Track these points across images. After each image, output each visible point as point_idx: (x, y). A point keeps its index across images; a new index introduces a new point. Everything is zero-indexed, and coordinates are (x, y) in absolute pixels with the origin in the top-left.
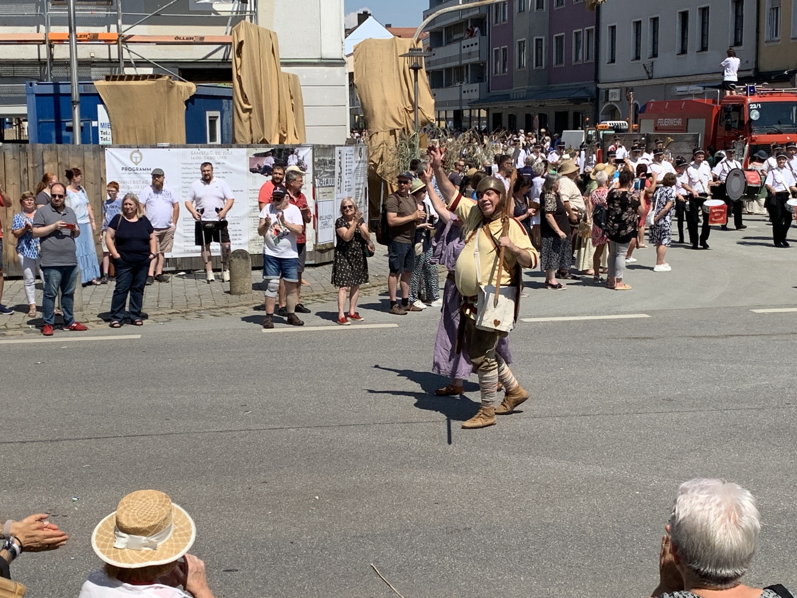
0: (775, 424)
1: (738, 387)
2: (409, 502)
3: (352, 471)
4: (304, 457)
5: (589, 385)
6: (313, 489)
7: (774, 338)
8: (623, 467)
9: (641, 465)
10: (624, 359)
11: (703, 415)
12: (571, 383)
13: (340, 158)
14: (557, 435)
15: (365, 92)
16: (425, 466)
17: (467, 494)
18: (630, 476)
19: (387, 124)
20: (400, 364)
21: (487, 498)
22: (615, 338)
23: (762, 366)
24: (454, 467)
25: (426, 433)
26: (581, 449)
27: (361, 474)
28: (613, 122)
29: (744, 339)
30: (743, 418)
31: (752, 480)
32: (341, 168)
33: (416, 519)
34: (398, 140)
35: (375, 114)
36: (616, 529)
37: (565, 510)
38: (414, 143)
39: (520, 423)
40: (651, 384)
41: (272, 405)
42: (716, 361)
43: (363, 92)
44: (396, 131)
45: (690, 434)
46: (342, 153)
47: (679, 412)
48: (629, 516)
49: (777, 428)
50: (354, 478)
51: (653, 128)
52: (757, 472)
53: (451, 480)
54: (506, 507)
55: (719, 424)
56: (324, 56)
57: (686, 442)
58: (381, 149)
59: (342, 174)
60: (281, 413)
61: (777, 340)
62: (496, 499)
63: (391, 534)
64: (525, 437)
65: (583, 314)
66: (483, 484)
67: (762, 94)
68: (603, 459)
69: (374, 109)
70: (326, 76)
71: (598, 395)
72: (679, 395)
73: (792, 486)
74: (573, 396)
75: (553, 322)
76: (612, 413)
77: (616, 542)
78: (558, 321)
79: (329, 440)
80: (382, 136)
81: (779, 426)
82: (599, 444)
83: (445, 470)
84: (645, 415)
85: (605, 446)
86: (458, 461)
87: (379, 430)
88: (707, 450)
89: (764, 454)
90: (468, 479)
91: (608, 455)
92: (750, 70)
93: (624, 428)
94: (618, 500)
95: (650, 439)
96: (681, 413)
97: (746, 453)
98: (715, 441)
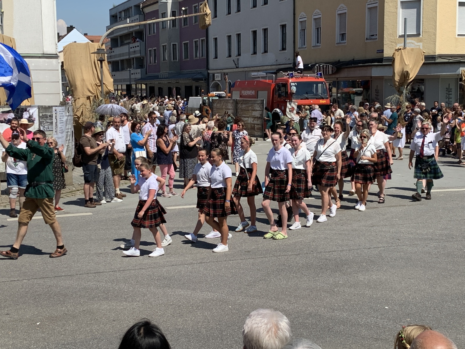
0: (305, 263)
1: (285, 243)
2: (97, 321)
3: (63, 304)
4: (32, 298)
6: (37, 317)
8: (222, 292)
9: (233, 290)
11: (267, 260)
13: (56, 114)
16: (107, 298)
17: (132, 314)
18: (226, 297)
19: (86, 94)
20: (93, 237)
24: (125, 298)
25: (108, 279)
26: (199, 283)
27: (68, 306)
28: (217, 92)
30: (288, 261)
31: (293, 296)
32: (57, 120)
33: (101, 331)
34: (92, 102)
35: (77, 87)
36: (218, 329)
37: (189, 320)
39: (164, 269)
40: (239, 243)
41: (12, 266)
43: (70, 75)
44: (91, 97)
45: (259, 271)
46: (57, 110)
48: (225, 321)
49: (306, 265)
50: (64, 309)
51: (239, 96)
52: (296, 291)
53: (123, 306)
54: (155, 320)
55: (275, 265)
56: (45, 52)
57: (257, 275)
58: (82, 108)
59: (57, 124)
60: (18, 271)
63: (86, 342)
64: (167, 278)
66: (142, 307)
67: (297, 77)
68: (212, 288)
69: (77, 84)
70: (46, 65)
72: (254, 248)
73: (314, 298)
74: (195, 252)
75: (184, 209)
76: (217, 261)
77: (218, 337)
78: (187, 208)
79: (48, 286)
80: (82, 100)
81: (307, 264)
82: (209, 280)
83: (119, 300)
84: (235, 261)
85: (212, 280)
86: (127, 294)
87: (79, 278)
88: (269, 280)
89: (299, 280)
90: (133, 305)
91: (214, 285)
92: (290, 64)
93: (223, 269)
94: (219, 312)
95: (238, 275)
96: (255, 259)
97: (290, 281)
98: (273, 274)
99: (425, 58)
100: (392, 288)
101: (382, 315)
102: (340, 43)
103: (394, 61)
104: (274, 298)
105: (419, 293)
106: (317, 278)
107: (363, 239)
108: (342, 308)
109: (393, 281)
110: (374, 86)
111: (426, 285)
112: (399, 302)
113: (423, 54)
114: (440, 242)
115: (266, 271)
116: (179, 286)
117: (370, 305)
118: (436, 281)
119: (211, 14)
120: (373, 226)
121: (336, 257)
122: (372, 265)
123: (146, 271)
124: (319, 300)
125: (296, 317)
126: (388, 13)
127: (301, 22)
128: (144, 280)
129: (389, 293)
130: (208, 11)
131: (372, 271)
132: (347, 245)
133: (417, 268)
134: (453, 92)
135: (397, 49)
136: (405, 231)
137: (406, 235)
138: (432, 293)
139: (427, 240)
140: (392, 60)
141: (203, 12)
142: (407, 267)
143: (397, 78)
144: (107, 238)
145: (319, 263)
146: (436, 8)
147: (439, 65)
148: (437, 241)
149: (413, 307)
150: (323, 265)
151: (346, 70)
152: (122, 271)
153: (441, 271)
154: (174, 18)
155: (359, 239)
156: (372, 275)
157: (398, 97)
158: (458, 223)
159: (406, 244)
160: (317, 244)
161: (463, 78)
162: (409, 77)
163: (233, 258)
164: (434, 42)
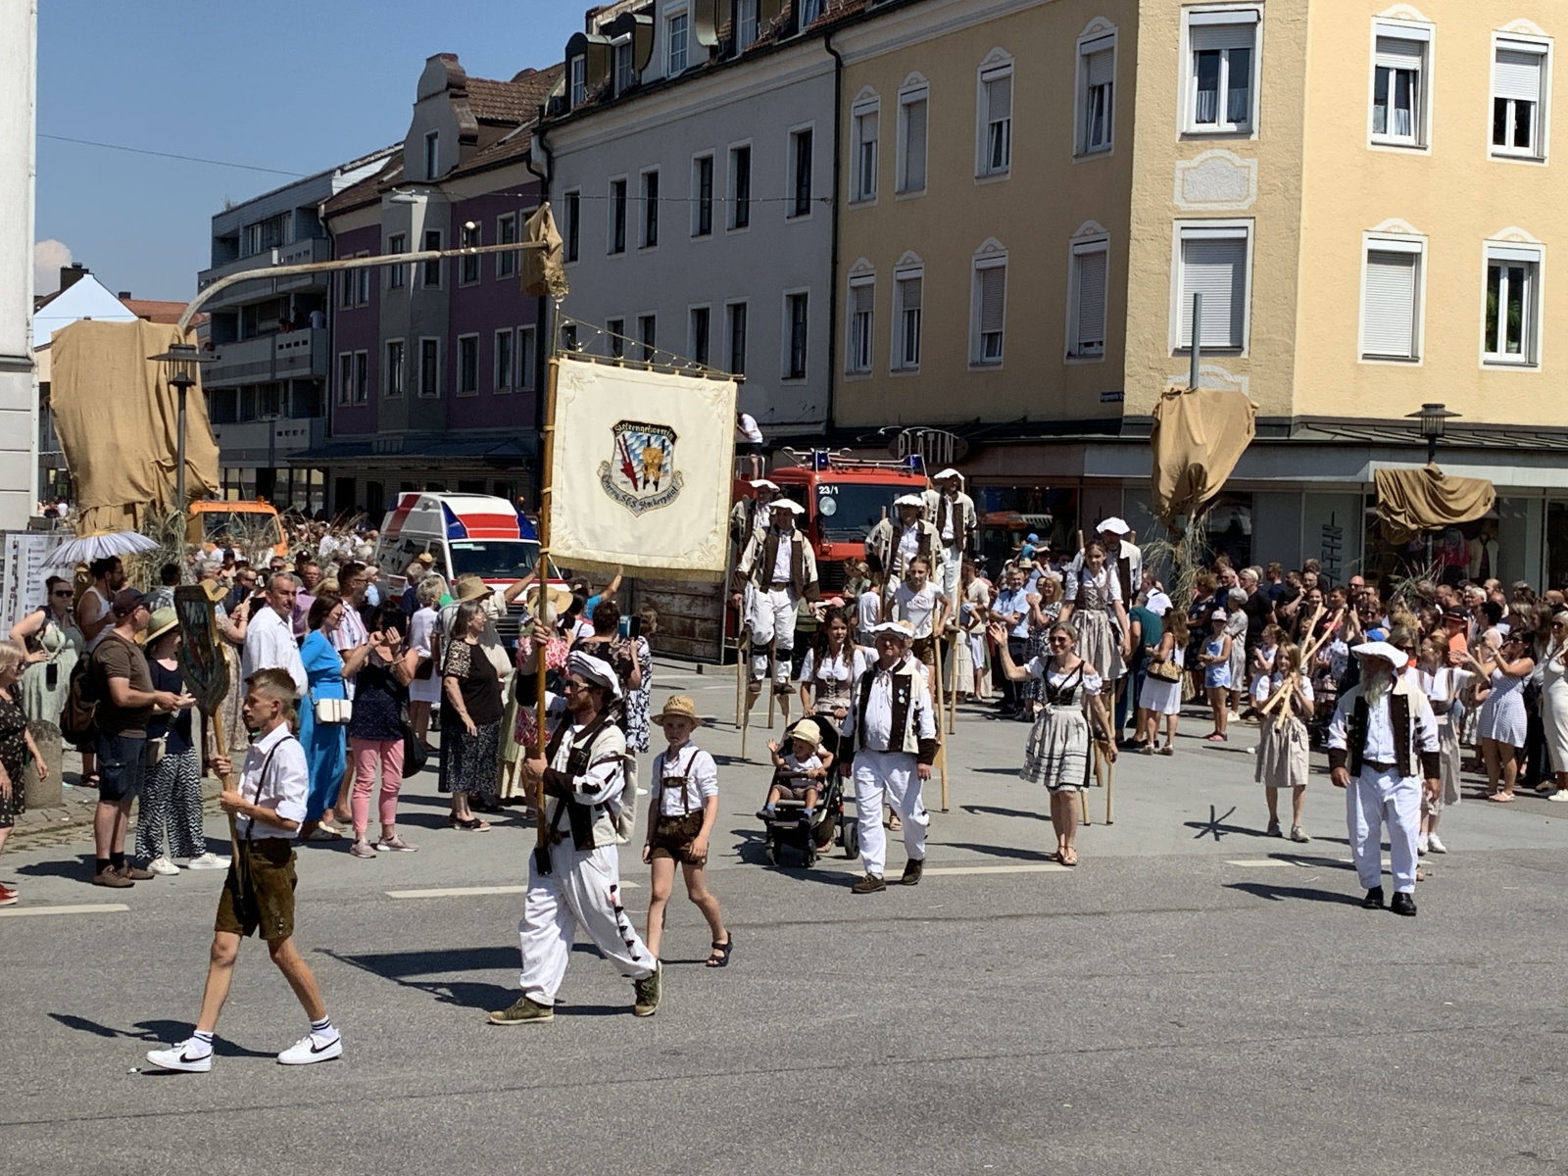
0: (868, 1097)
1: (801, 1024)
7: (865, 927)
10: (588, 972)
11: (737, 1082)
13: (15, 557)
14: (455, 1132)
15: (75, 425)
19: (123, 495)
20: (130, 990)
23: (844, 984)
26: (502, 1159)
29: (809, 930)
30: (811, 1087)
32: (16, 578)
34: (140, 524)
35: (93, 469)
38: (174, 531)
39: (382, 1110)
42: (761, 973)
43: (70, 425)
44: (138, 506)
45: (712, 1121)
46: (21, 546)
47: (692, 1077)
49: (871, 1105)
55: (767, 1101)
57: (705, 1136)
59: (18, 592)
61: (870, 931)
64: (390, 1139)
67: (840, 468)
69: (92, 460)
72: (693, 1042)
74: (489, 1050)
75: (452, 898)
76: (564, 1082)
78: (461, 897)
80: (107, 515)
81: (875, 1102)
82: (539, 1149)
84: (628, 1084)
85: (550, 1151)
87: (82, 1133)
88: (744, 1152)
89: (849, 1158)
91: (555, 1170)
92: (818, 423)
93: (587, 1113)
95: (638, 1135)
96: (696, 1079)
97: (818, 1158)
98: (760, 1133)
99: (1257, 425)
102: (983, 364)
103: (1158, 429)
106: (908, 1152)
107: (1062, 1020)
110: (1091, 507)
113: (1251, 410)
114: (1315, 1037)
115: (734, 1121)
118: (1306, 1170)
119: (561, 249)
120: (1092, 976)
121: (972, 1077)
122: (1092, 1109)
123: (318, 1114)
126: (1140, 274)
127: (852, 288)
128: (310, 1146)
130: (554, 238)
131: (1095, 1129)
132: (1008, 1038)
133: (1243, 1124)
134: (1346, 541)
135: (1168, 391)
136: (1198, 996)
137: (1201, 1011)
139: (1273, 1029)
140: (1149, 428)
141: (537, 239)
142: (1209, 1118)
143: (1166, 486)
144: (180, 995)
145: (914, 1098)
146: (1297, 265)
147: (1302, 452)
148: (1306, 1033)
150: (929, 1106)
151: (1000, 451)
152: (232, 1110)
153: (1321, 1137)
154: (437, 254)
155: (1048, 1017)
156: (1092, 1145)
157: (1171, 547)
158: (1372, 974)
159: (1203, 1039)
160: (909, 1033)
161: (1382, 496)
162: (1204, 486)
163: (621, 1074)
164: (1287, 373)
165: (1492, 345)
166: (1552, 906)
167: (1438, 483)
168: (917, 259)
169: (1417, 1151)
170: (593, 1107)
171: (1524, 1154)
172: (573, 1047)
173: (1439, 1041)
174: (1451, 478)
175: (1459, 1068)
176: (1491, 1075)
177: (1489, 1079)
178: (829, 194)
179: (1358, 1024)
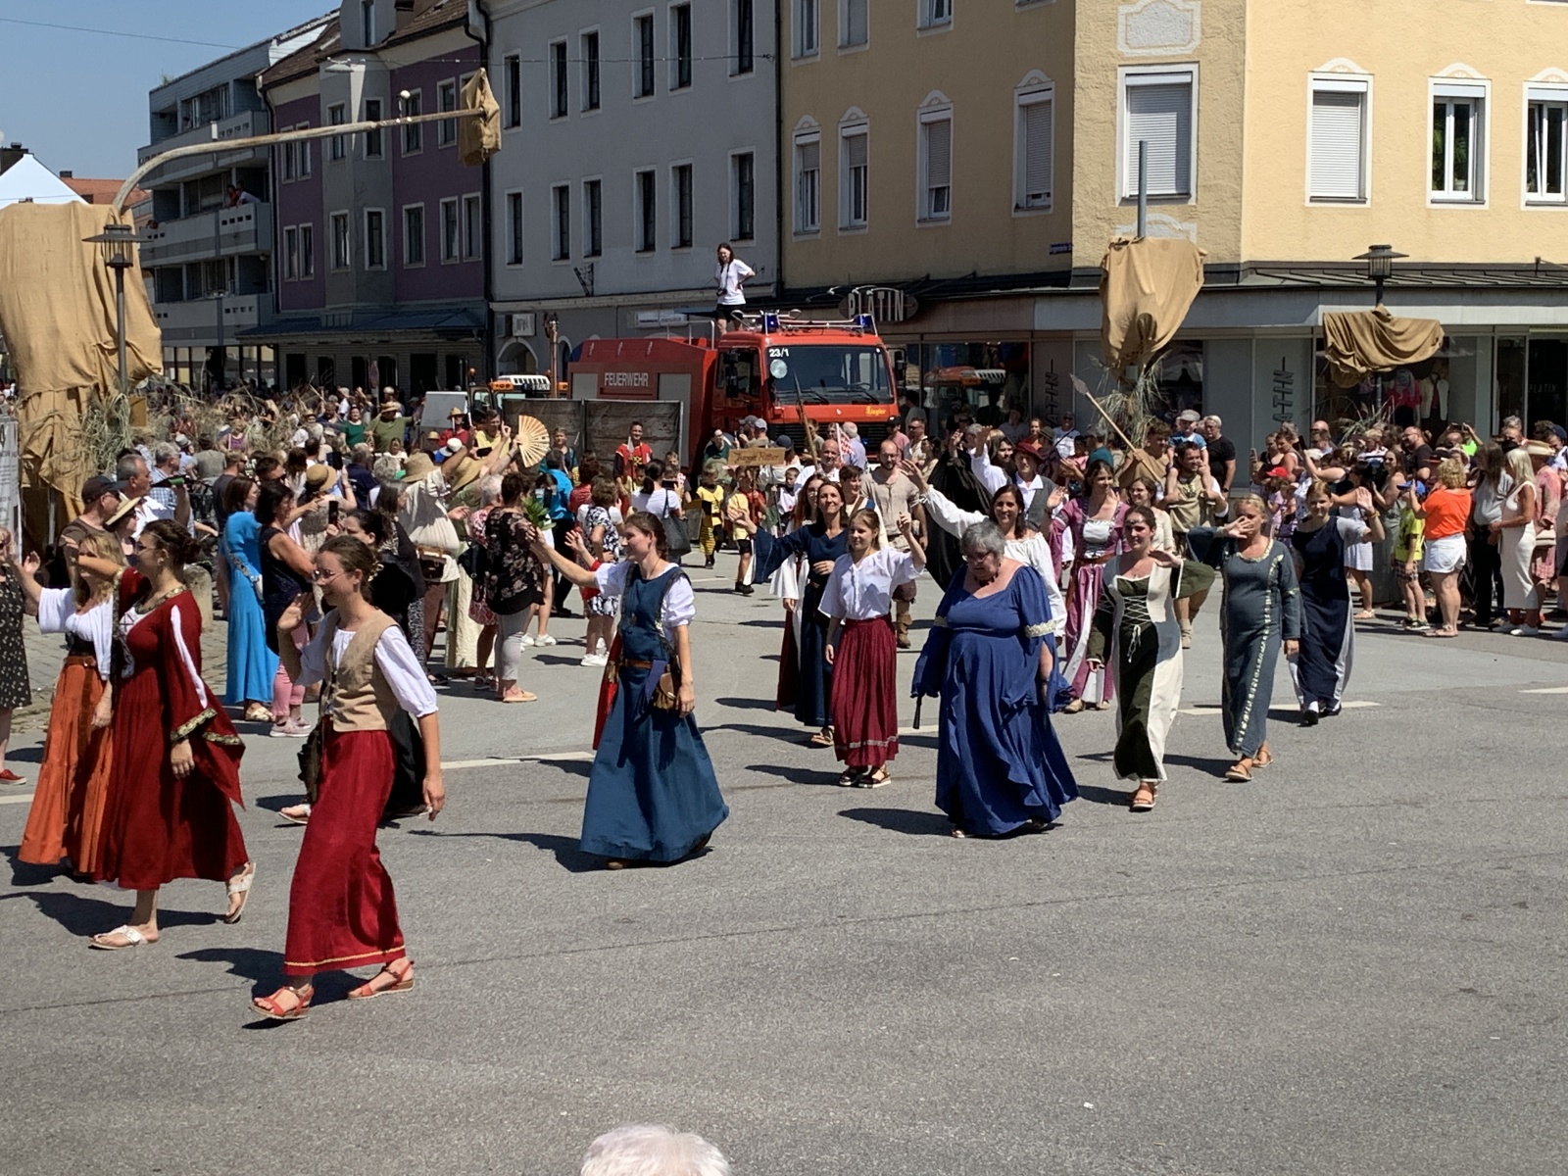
0: (819, 957)
1: (752, 888)
5: (474, 900)
7: (817, 789)
8: (537, 1063)
9: (573, 1057)
11: (689, 948)
12: (440, 898)
15: (12, 311)
16: (133, 1093)
17: (222, 1145)
18: (550, 1081)
19: (60, 376)
21: (264, 1150)
22: (525, 802)
23: (796, 847)
24: (196, 1090)
25: (137, 1023)
26: (455, 1032)
28: (523, 377)
30: (762, 950)
31: (777, 1071)
34: (84, 406)
35: (34, 354)
37: (421, 1163)
38: (118, 415)
40: (592, 891)
43: (7, 311)
44: (81, 390)
45: (664, 987)
47: (645, 944)
48: (546, 1162)
49: (821, 965)
51: (596, 391)
52: (787, 1054)
53: (187, 1118)
54: (302, 1167)
55: (718, 965)
57: (657, 1003)
58: (50, 428)
61: (822, 793)
62: (281, 1151)
65: (465, 756)
66: (257, 1120)
67: (790, 330)
68: (499, 1051)
69: (33, 345)
71: (491, 920)
72: (646, 910)
73: (849, 1079)
76: (517, 954)
80: (51, 401)
81: (826, 962)
82: (492, 1021)
83: (176, 1098)
84: (581, 953)
85: (503, 1023)
86: (204, 1078)
87: (35, 1022)
88: (695, 1016)
89: (799, 1019)
90: (225, 1113)
91: (508, 1041)
92: (769, 285)
93: (540, 984)
94: (526, 1132)
95: (590, 1003)
96: (648, 946)
97: (768, 1019)
98: (710, 997)
99: (1205, 273)
100: (1104, 1039)
101: (1073, 1130)
102: (931, 219)
103: (1106, 280)
104: (713, 1081)
105: (1193, 1055)
106: (857, 1011)
107: (1011, 874)
108: (940, 1108)
109: (1107, 1014)
110: (1041, 361)
111: (1216, 1028)
112: (1128, 1086)
113: (1199, 258)
114: (1260, 882)
115: (686, 987)
116: (386, 1044)
117: (1034, 1099)
118: (1249, 1014)
119: (498, 114)
121: (921, 934)
122: (1039, 961)
124: (863, 1083)
125: (789, 1146)
126: (1085, 123)
127: (801, 147)
129: (1097, 1056)
130: (491, 104)
131: (1041, 980)
132: (957, 895)
133: (1187, 970)
134: (1297, 386)
135: (1115, 240)
136: (1145, 846)
137: (1148, 860)
138: (1237, 1054)
139: (1218, 876)
140: (1099, 278)
141: (473, 106)
142: (1154, 965)
143: (1116, 338)
145: (864, 957)
146: (1242, 109)
147: (1250, 297)
148: (1251, 878)
149: (1175, 1104)
150: (878, 964)
151: (951, 307)
152: (186, 993)
153: (1264, 981)
154: (373, 124)
155: (996, 872)
156: (1038, 996)
157: (1124, 398)
158: (1317, 817)
159: (1150, 888)
160: (859, 893)
161: (1330, 340)
162: (1154, 336)
163: (574, 944)
164: (1234, 219)
165: (1439, 183)
166: (1497, 744)
167: (1387, 325)
168: (860, 113)
169: (1359, 991)
170: (546, 977)
171: (1464, 990)
172: (526, 918)
173: (1383, 882)
174: (1399, 320)
175: (1402, 908)
176: (1434, 913)
177: (1432, 918)
178: (772, 52)
179: (1303, 868)
